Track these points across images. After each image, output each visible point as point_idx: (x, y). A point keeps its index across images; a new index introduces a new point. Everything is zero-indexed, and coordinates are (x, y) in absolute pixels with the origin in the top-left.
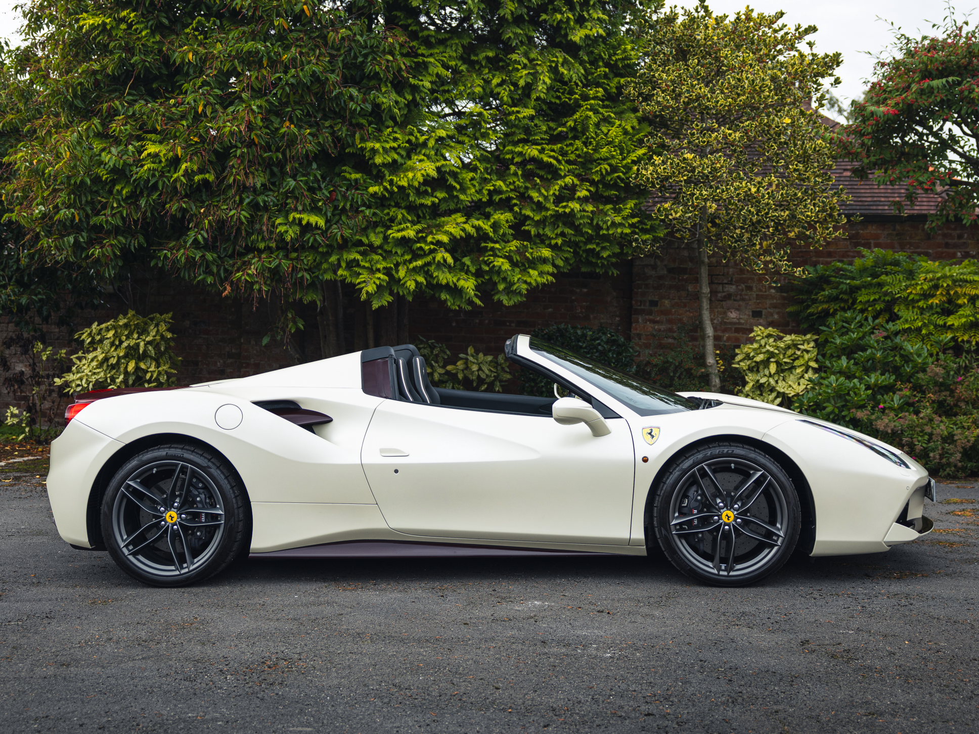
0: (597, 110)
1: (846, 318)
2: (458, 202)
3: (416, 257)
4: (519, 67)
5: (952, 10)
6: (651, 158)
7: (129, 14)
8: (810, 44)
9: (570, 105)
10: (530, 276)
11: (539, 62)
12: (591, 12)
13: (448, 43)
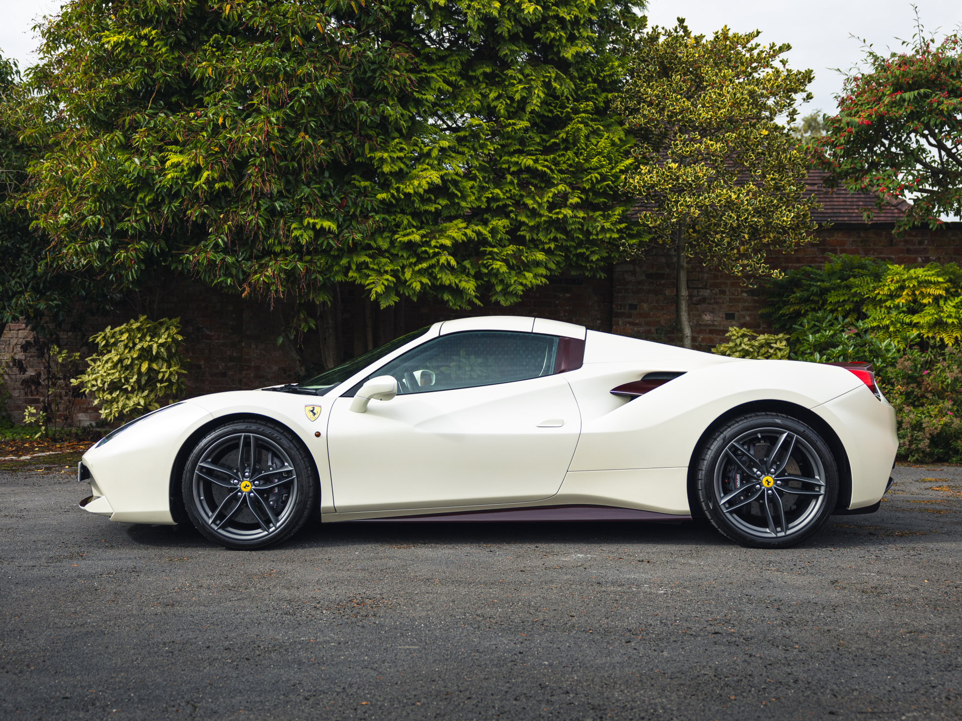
0: (587, 123)
1: (818, 317)
2: (458, 209)
3: (420, 260)
4: (515, 82)
5: (921, 28)
6: (638, 167)
7: (150, 32)
8: (784, 62)
9: (560, 118)
10: (526, 278)
11: (534, 78)
12: (581, 30)
13: (448, 59)
